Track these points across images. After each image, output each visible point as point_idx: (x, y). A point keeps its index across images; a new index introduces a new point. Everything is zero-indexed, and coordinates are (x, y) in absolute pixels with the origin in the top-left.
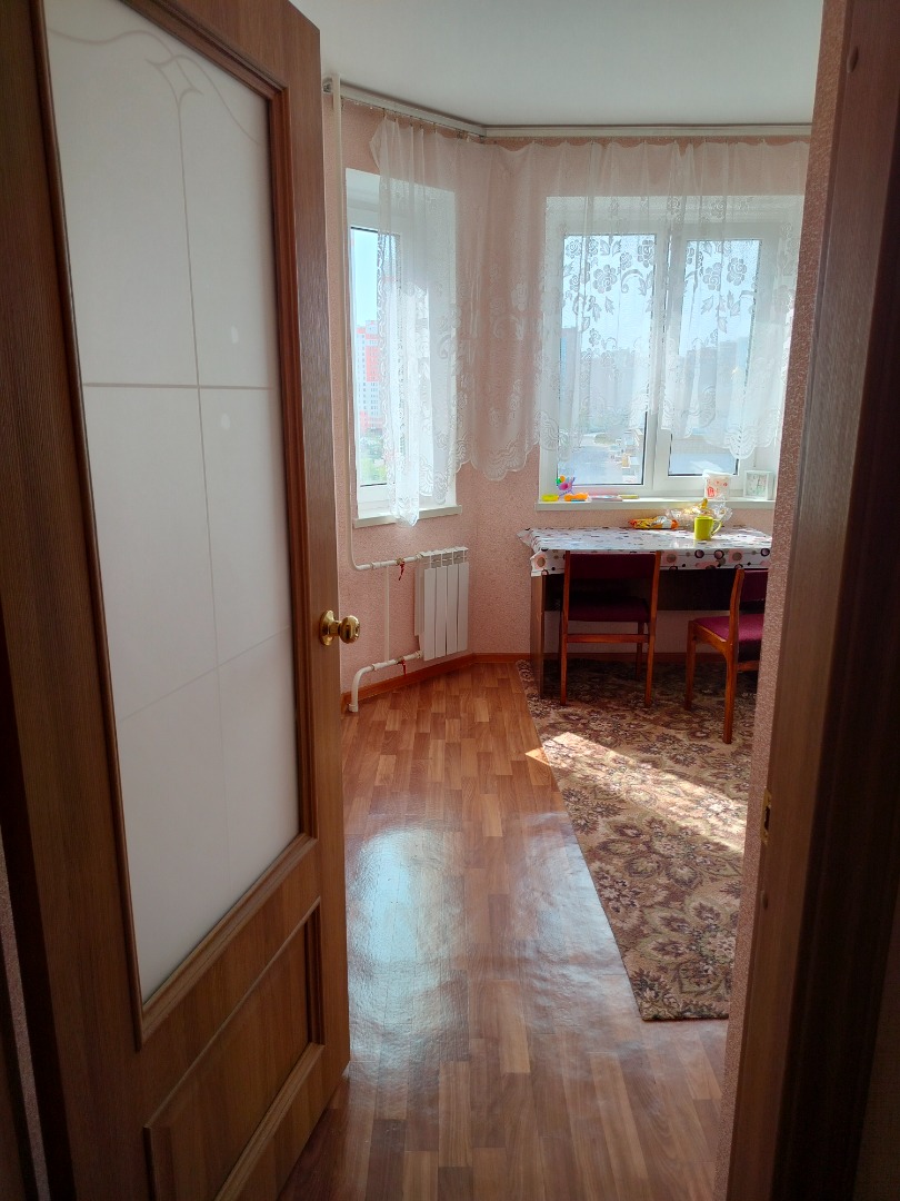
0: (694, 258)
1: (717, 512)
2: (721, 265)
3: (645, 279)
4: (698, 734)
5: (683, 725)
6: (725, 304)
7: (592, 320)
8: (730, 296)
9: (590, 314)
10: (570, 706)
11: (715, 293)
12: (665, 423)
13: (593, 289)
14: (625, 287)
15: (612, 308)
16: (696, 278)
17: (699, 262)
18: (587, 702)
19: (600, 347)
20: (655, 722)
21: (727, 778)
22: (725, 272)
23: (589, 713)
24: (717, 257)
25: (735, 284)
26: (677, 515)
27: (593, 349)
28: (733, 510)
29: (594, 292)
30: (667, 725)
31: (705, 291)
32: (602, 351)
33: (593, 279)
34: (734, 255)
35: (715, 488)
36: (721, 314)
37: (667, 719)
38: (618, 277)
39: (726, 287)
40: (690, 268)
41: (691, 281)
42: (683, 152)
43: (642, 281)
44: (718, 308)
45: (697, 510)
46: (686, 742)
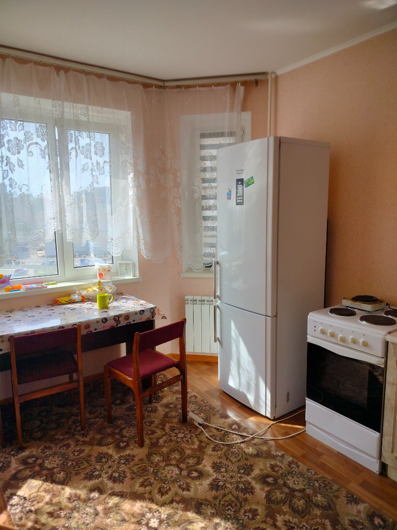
0: (73, 139)
1: (107, 289)
2: (90, 145)
3: (43, 148)
4: (122, 445)
5: (110, 440)
6: (96, 168)
7: (9, 172)
8: (98, 163)
9: (7, 168)
10: (26, 448)
11: (88, 160)
12: (69, 237)
13: (8, 152)
14: (30, 153)
15: (23, 165)
16: (76, 151)
17: (77, 142)
18: (39, 439)
19: (17, 190)
20: (91, 443)
21: (151, 485)
22: (93, 150)
23: (43, 452)
24: (87, 140)
25: (100, 157)
26: (84, 293)
27: (13, 191)
28: (116, 285)
29: (9, 154)
30: (100, 444)
31: (82, 159)
32: (19, 193)
33: (6, 145)
34: (97, 140)
35: (103, 274)
36: (94, 173)
37: (98, 437)
38: (25, 145)
39: (95, 158)
40: (71, 145)
41: (73, 153)
42: (58, 75)
43: (41, 150)
44: (92, 170)
45: (96, 288)
46: (116, 456)
